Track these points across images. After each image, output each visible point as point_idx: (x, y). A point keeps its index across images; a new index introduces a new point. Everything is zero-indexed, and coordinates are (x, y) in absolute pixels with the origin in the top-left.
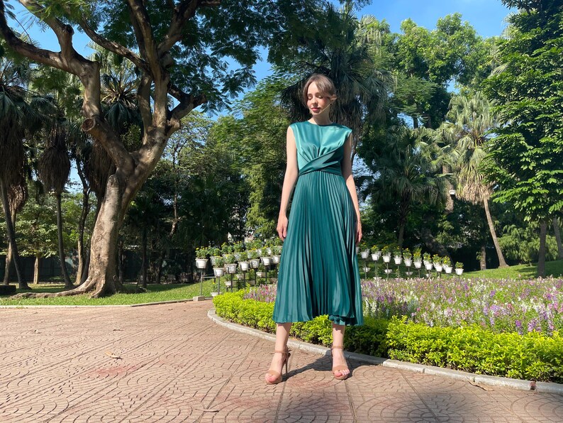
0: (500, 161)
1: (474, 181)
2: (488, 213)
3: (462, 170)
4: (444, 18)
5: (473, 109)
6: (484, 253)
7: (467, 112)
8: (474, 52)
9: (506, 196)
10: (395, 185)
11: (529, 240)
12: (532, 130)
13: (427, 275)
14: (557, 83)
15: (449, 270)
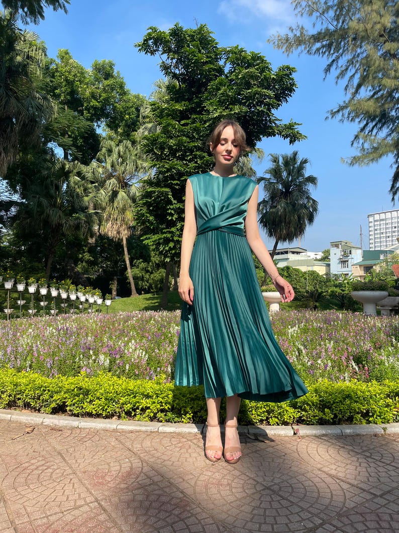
0: (148, 209)
1: (117, 220)
2: (125, 249)
3: (108, 209)
4: (100, 61)
5: (119, 156)
6: (116, 281)
7: (115, 156)
8: (123, 104)
9: (153, 240)
10: (48, 216)
11: (152, 273)
12: (177, 187)
13: (81, 306)
14: (198, 153)
15: (100, 301)
